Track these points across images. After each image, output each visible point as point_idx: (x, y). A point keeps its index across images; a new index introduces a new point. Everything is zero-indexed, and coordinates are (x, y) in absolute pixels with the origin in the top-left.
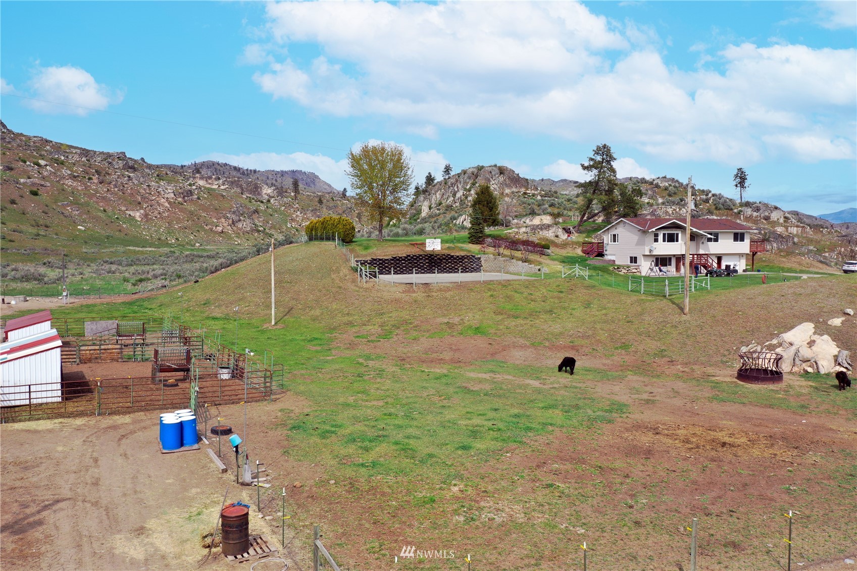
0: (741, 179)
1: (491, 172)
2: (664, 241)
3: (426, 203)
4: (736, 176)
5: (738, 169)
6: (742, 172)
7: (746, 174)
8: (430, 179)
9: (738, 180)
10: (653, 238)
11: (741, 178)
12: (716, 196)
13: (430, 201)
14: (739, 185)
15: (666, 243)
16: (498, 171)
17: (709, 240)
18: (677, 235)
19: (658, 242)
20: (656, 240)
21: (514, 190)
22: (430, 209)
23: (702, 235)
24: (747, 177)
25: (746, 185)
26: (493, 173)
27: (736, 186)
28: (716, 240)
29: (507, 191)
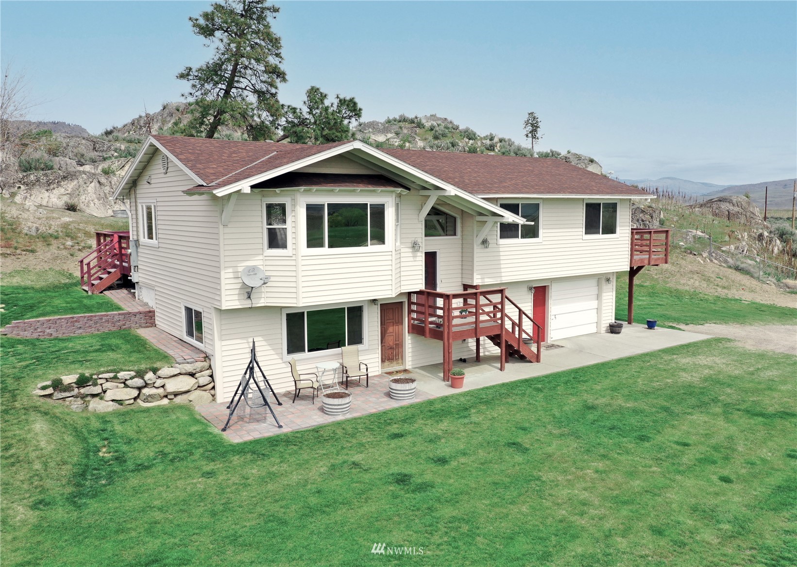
0: (533, 127)
2: (314, 241)
4: (527, 123)
5: (529, 114)
6: (534, 118)
7: (539, 120)
9: (530, 128)
10: (260, 228)
11: (532, 125)
12: (505, 141)
14: (530, 135)
15: (326, 250)
17: (508, 230)
18: (379, 212)
19: (284, 246)
20: (276, 240)
23: (482, 213)
24: (540, 124)
25: (539, 134)
27: (527, 136)
28: (531, 232)
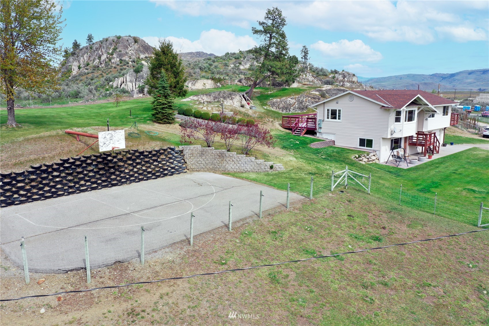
1: (128, 41)
3: (76, 64)
4: (302, 51)
8: (76, 45)
10: (395, 117)
11: (305, 52)
13: (79, 62)
14: (303, 58)
15: (407, 122)
16: (133, 40)
18: (415, 112)
19: (400, 121)
20: (398, 120)
21: (147, 55)
22: (79, 69)
24: (309, 52)
26: (129, 41)
29: (142, 56)
